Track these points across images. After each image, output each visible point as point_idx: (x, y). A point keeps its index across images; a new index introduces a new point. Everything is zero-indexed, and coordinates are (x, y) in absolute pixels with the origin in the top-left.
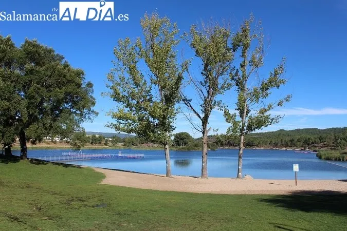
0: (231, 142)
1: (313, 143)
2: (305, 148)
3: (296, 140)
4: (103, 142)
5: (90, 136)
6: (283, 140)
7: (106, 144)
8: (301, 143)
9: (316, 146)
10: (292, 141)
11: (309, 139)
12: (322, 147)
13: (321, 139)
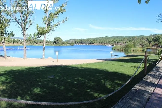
0: (82, 42)
1: (117, 43)
2: (113, 45)
3: (111, 41)
4: (20, 42)
5: (12, 39)
6: (105, 41)
7: (21, 43)
8: (113, 42)
9: (118, 44)
10: (109, 41)
11: (116, 41)
12: (121, 45)
13: (121, 41)
